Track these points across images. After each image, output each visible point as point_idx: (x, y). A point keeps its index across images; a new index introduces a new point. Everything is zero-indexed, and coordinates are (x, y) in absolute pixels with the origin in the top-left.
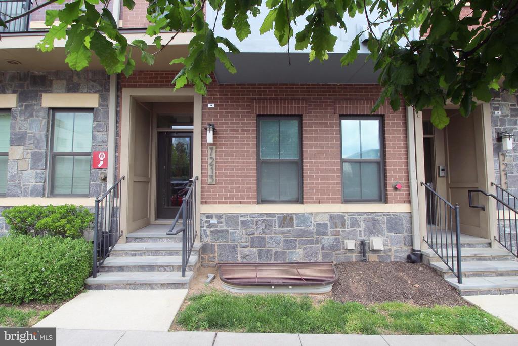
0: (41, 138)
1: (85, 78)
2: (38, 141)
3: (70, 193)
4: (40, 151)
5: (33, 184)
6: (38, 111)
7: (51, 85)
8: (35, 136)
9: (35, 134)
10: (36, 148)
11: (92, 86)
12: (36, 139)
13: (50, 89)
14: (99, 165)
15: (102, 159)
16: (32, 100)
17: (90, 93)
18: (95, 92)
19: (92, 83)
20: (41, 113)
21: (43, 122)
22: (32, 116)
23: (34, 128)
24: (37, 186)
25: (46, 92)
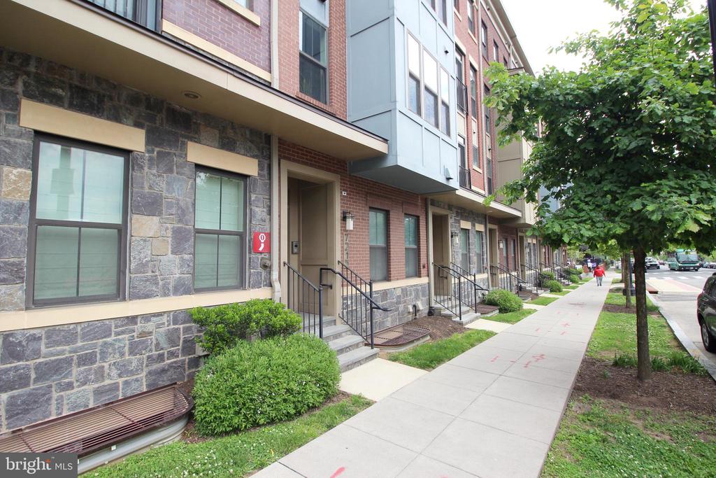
0: (188, 208)
1: (242, 135)
2: (183, 211)
3: (215, 286)
4: (187, 227)
5: (178, 276)
6: (179, 166)
7: (197, 132)
8: (178, 204)
9: (179, 200)
10: (180, 221)
11: (250, 148)
12: (180, 208)
13: (196, 136)
14: (261, 249)
15: (262, 241)
16: (170, 146)
17: (246, 155)
18: (253, 157)
19: (249, 144)
20: (185, 169)
21: (190, 183)
22: (170, 171)
23: (176, 191)
24: (184, 278)
25: (191, 139)
